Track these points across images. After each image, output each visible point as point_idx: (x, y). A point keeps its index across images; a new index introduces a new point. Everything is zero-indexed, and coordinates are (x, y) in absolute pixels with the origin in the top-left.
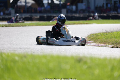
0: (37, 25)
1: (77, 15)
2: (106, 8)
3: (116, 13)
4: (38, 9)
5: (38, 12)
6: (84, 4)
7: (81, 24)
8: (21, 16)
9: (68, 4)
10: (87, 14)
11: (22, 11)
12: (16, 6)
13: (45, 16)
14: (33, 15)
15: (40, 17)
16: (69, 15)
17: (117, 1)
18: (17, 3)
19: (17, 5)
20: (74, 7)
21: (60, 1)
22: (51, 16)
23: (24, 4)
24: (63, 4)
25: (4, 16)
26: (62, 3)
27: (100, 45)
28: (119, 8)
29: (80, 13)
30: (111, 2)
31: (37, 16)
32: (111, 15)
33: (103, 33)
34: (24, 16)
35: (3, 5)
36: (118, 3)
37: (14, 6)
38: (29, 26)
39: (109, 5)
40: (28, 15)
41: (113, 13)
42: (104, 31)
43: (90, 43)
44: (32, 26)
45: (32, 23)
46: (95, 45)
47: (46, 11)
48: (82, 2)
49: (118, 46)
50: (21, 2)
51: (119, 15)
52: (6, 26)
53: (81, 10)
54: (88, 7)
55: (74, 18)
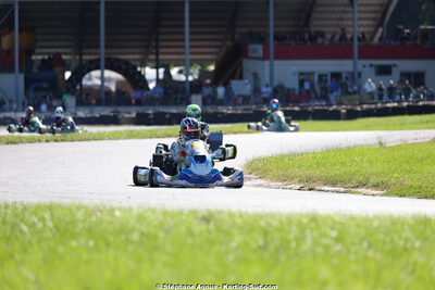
0: (130, 136)
1: (228, 110)
2: (300, 93)
3: (324, 103)
4: (134, 94)
5: (133, 101)
6: (246, 81)
7: (235, 133)
8: (91, 113)
9: (208, 81)
10: (254, 107)
11: (94, 101)
12: (78, 87)
13: (150, 112)
14: (121, 109)
15: (138, 114)
16: (210, 110)
17: (326, 75)
18: (80, 81)
19: (81, 85)
20: (221, 91)
21: (187, 76)
22: (164, 114)
23: (98, 82)
24: (195, 80)
25: (48, 114)
26: (190, 78)
27: (272, 184)
28: (332, 92)
29: (235, 104)
30: (312, 77)
31: (129, 113)
32: (310, 109)
33: (282, 156)
34: (98, 112)
35: (46, 85)
36: (329, 78)
37: (74, 87)
38: (110, 139)
39: (307, 86)
40: (107, 111)
41: (316, 105)
42: (285, 152)
43: (250, 179)
44: (118, 139)
45: (117, 132)
46: (260, 185)
47: (152, 100)
48: (241, 78)
49: (311, 186)
50: (90, 79)
51: (331, 109)
52: (56, 141)
53: (239, 96)
54: (257, 90)
55: (220, 116)
